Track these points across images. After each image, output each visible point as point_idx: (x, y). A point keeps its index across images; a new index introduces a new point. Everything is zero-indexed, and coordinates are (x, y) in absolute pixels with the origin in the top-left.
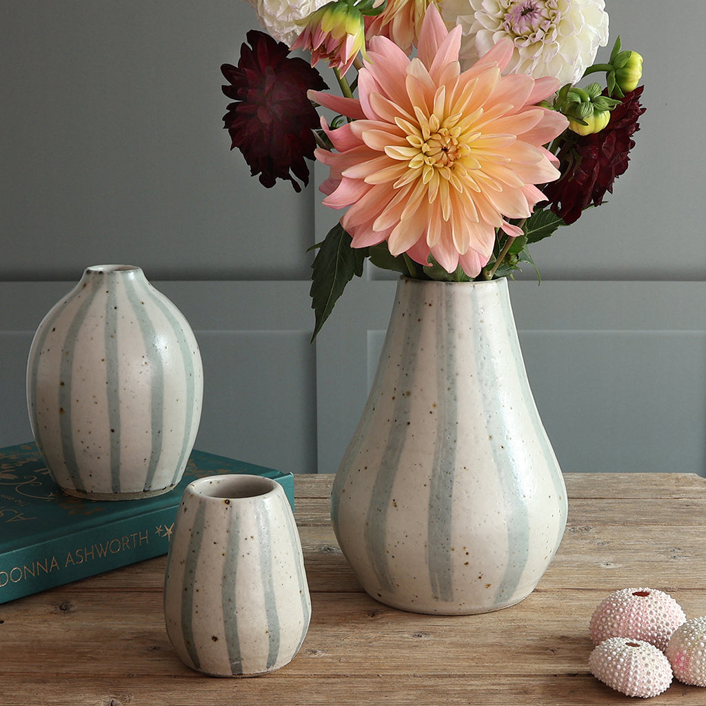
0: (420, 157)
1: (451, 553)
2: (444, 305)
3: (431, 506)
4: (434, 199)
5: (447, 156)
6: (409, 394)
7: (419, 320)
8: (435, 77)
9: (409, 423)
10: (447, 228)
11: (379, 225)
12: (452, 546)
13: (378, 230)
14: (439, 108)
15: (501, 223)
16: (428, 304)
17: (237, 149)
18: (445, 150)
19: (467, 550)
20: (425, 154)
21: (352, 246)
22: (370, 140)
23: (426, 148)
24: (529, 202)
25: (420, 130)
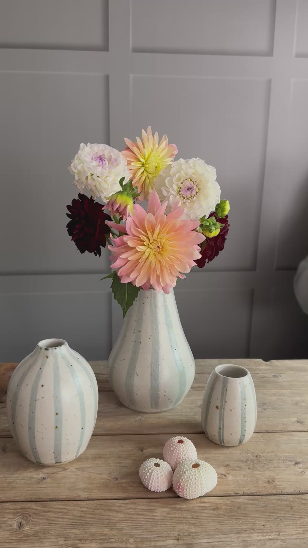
0: (148, 250)
1: (160, 392)
2: (153, 298)
3: (151, 375)
4: (153, 267)
5: (159, 250)
6: (140, 331)
7: (143, 303)
8: (156, 219)
9: (141, 343)
10: (158, 277)
11: (132, 276)
12: (160, 389)
13: (131, 277)
14: (157, 231)
15: (179, 275)
16: (147, 298)
17: (73, 241)
18: (158, 247)
19: (165, 391)
20: (150, 248)
21: (121, 282)
22: (130, 244)
23: (151, 246)
24: (190, 266)
25: (149, 239)
